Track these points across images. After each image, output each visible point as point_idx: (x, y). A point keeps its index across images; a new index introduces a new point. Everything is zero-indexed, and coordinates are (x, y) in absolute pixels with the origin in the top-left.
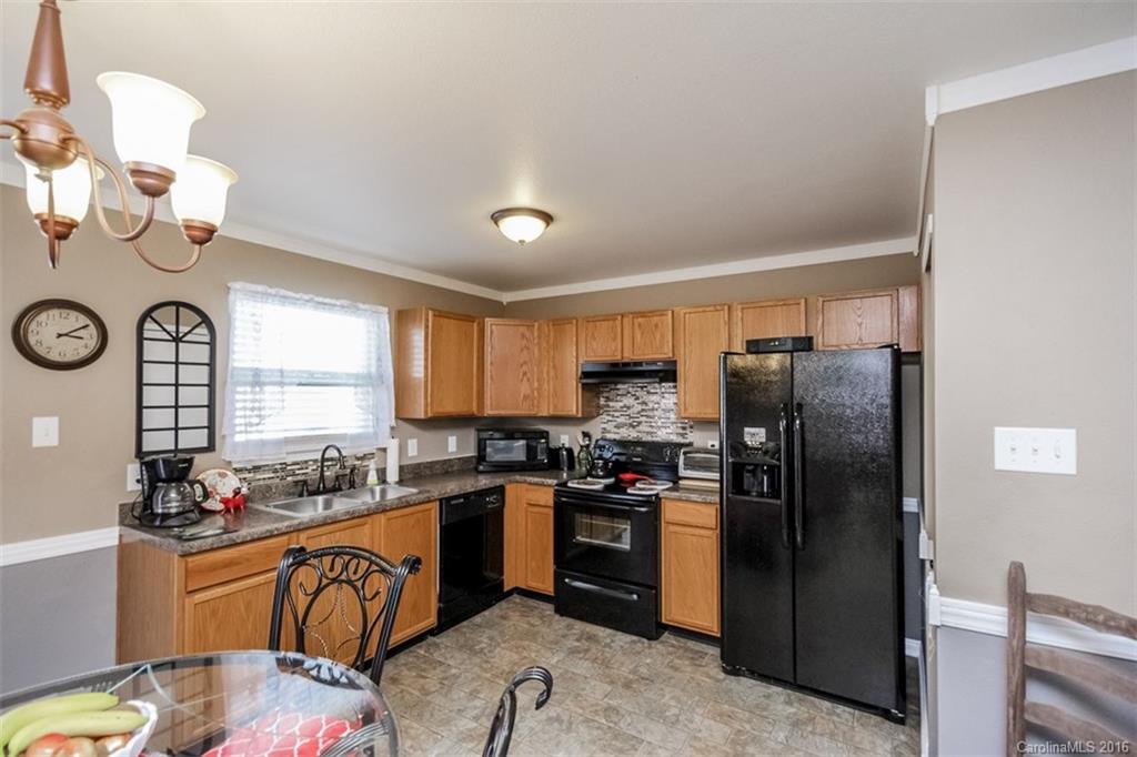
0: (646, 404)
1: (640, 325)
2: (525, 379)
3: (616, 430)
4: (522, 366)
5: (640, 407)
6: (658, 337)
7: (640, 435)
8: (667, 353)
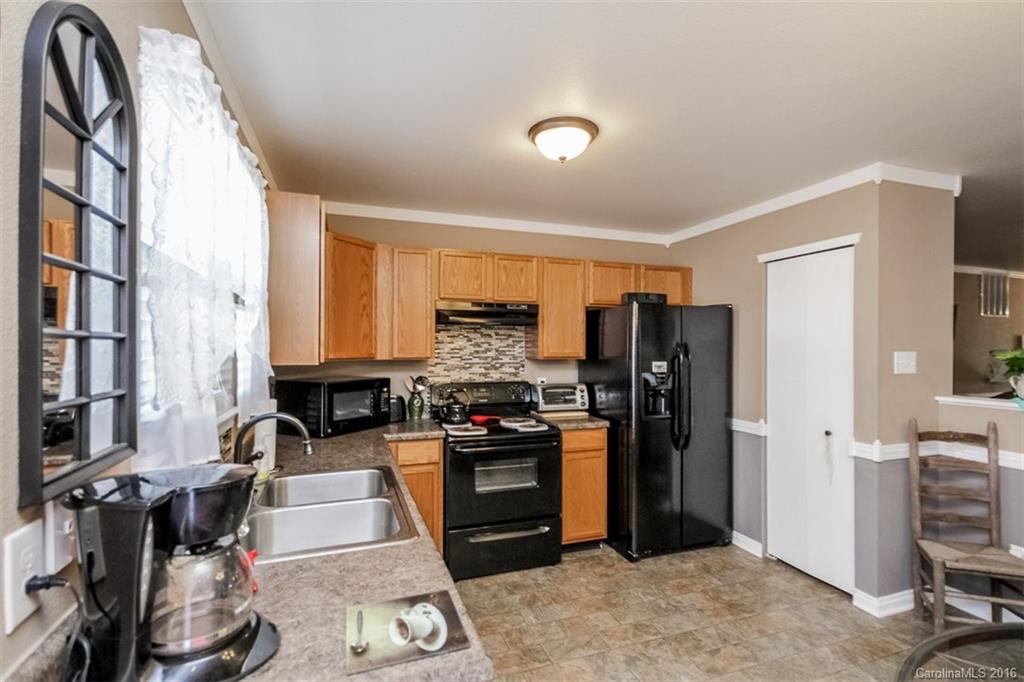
0: (479, 346)
1: (505, 267)
2: (365, 313)
3: (446, 373)
4: (362, 296)
5: (473, 349)
6: (523, 280)
7: (474, 377)
8: (531, 296)
